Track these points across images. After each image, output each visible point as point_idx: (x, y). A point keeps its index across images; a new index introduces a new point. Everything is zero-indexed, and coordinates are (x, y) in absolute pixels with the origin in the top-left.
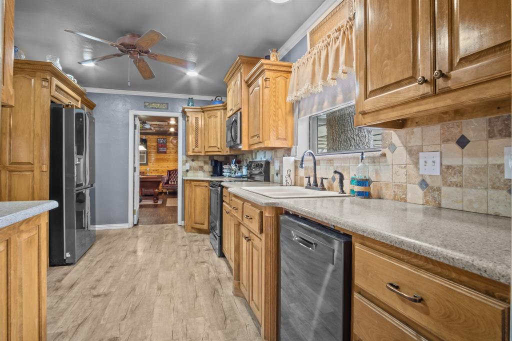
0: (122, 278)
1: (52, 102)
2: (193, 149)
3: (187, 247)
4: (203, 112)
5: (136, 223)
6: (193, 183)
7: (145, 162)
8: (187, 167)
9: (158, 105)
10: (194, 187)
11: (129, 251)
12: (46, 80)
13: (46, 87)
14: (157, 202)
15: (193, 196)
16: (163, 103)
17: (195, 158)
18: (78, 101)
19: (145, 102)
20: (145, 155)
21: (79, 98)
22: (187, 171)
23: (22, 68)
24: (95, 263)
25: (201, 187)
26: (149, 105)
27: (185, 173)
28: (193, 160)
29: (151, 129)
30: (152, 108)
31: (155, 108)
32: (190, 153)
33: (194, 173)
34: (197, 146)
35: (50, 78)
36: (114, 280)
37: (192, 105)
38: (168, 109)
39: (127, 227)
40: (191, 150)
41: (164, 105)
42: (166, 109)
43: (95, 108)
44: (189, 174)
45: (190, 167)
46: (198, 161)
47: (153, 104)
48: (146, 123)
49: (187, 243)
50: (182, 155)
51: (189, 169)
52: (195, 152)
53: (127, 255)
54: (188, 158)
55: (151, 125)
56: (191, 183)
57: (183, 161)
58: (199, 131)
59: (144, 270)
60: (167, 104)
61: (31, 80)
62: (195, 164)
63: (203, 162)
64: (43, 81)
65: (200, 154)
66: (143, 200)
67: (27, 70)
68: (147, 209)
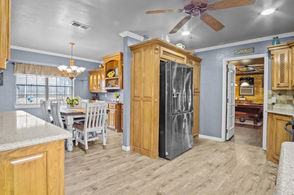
0: (185, 186)
1: (161, 61)
2: (278, 84)
3: (258, 177)
4: (290, 47)
5: (228, 139)
6: (274, 116)
7: (252, 94)
8: (274, 100)
9: (245, 50)
10: (276, 120)
11: (208, 162)
12: (157, 49)
13: (157, 53)
14: (257, 124)
15: (275, 129)
16: (249, 49)
17: (281, 92)
18: (184, 58)
19: (234, 51)
20: (252, 89)
21: (185, 57)
22: (273, 104)
23: (147, 46)
24: (182, 163)
25: (283, 122)
26: (237, 52)
27: (271, 106)
28: (280, 94)
29: (255, 70)
30: (240, 54)
31: (243, 53)
32: (275, 88)
33: (280, 106)
34: (282, 81)
35: (159, 47)
36: (180, 185)
37: (277, 44)
38: (254, 52)
39: (221, 141)
40: (275, 85)
41: (250, 49)
42: (252, 52)
43: (201, 61)
44: (274, 107)
45: (277, 101)
46: (286, 95)
47: (241, 51)
48: (248, 67)
49: (261, 173)
50: (268, 90)
51: (275, 102)
52: (280, 87)
53: (204, 165)
54: (274, 92)
55: (253, 67)
56: (273, 116)
57: (268, 95)
58: (285, 67)
59: (205, 186)
60: (253, 48)
61: (150, 51)
62: (282, 98)
63: (292, 96)
64: (155, 50)
65: (287, 89)
66: (246, 121)
67: (149, 46)
68: (246, 128)
